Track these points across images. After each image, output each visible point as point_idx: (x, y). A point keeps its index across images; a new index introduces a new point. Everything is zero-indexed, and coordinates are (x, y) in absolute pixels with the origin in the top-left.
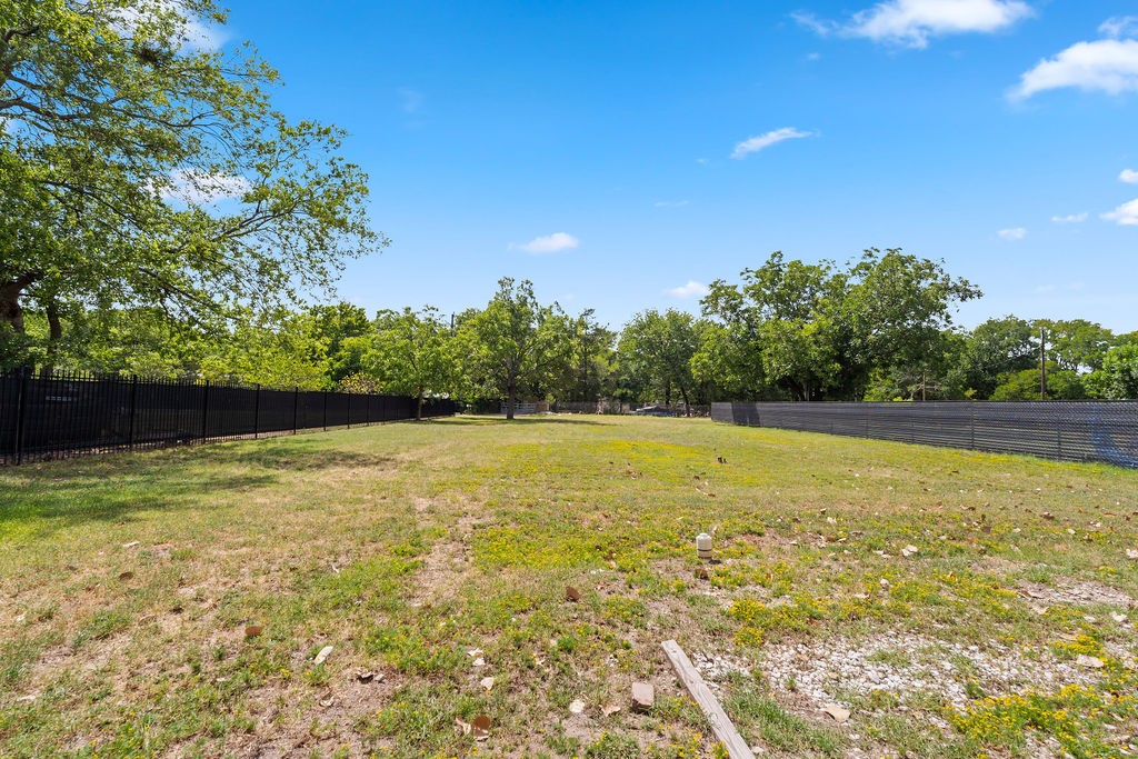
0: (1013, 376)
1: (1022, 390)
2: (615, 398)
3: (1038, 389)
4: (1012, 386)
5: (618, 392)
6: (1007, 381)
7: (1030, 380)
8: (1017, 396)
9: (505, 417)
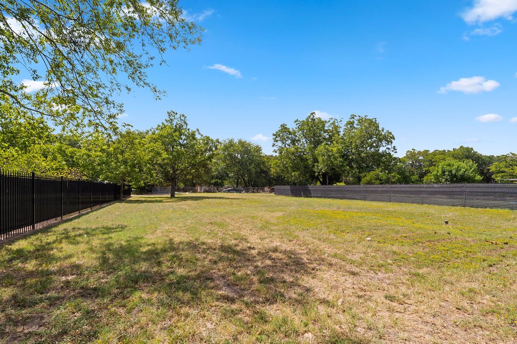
0: (367, 174)
1: (371, 179)
2: (212, 184)
3: (376, 179)
4: (368, 178)
5: (213, 181)
6: (365, 176)
7: (374, 176)
8: (369, 183)
9: (170, 196)
